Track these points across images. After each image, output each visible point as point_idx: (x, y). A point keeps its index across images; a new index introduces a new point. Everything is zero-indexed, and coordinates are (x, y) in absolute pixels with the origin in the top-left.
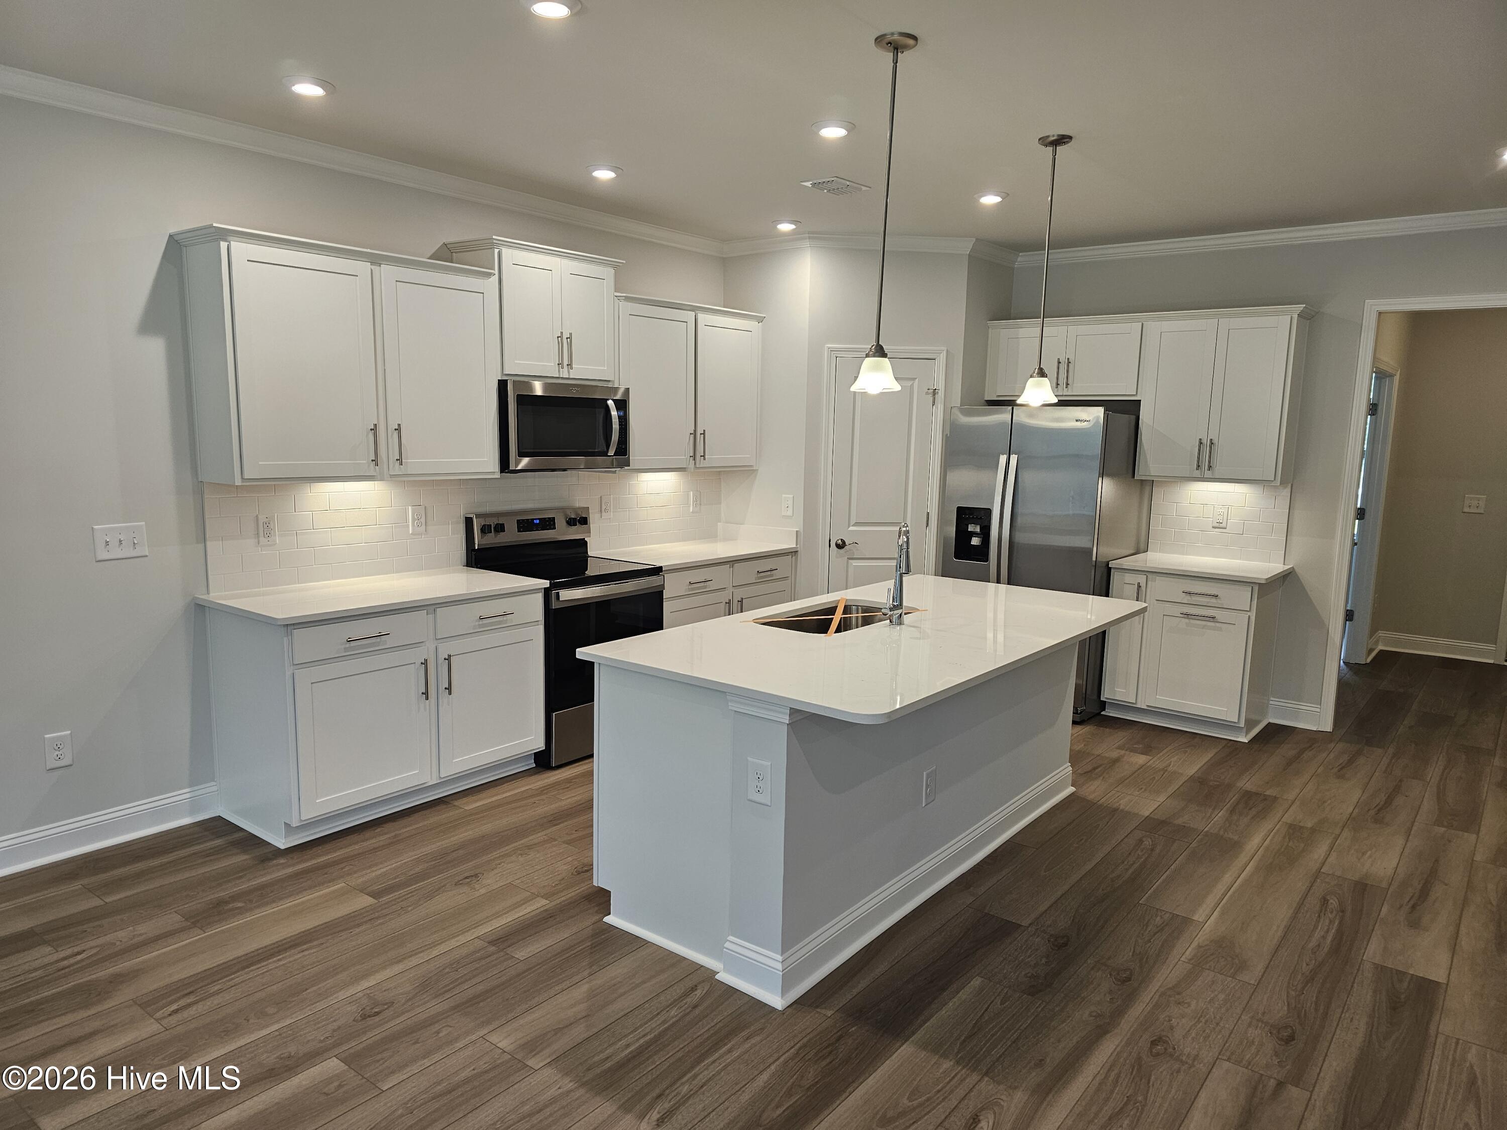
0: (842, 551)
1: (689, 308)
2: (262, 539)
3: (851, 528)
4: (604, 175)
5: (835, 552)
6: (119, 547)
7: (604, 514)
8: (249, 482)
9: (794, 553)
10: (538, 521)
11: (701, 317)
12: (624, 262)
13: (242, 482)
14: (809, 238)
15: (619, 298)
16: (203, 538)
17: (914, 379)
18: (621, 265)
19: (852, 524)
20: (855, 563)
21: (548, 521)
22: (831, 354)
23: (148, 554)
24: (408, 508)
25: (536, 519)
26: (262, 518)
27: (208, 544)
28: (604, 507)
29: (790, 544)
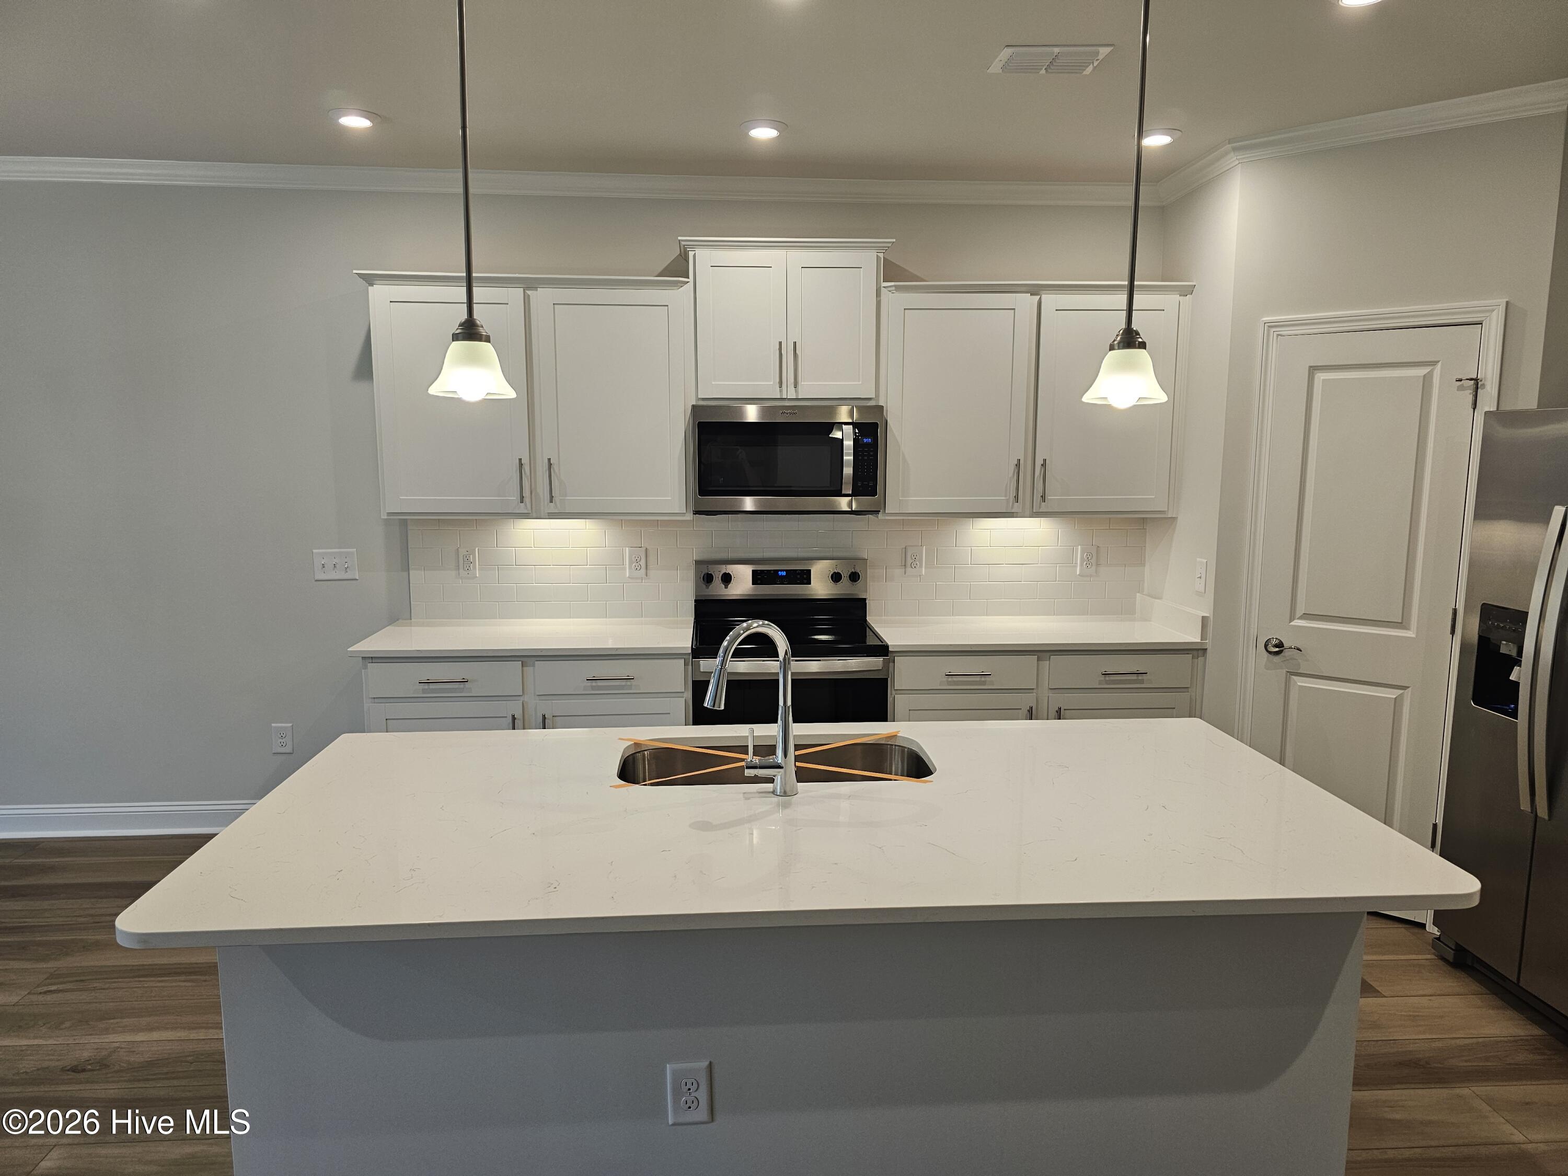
0: (1276, 659)
1: (1024, 289)
2: (461, 571)
3: (1297, 622)
4: (764, 134)
5: (1265, 659)
6: (334, 570)
7: (909, 569)
8: (393, 516)
9: (1196, 651)
10: (784, 573)
11: (1049, 300)
12: (894, 240)
13: (388, 516)
14: (1235, 149)
15: (890, 289)
16: (407, 568)
17: (1434, 363)
18: (890, 245)
19: (1298, 615)
20: (1301, 682)
21: (799, 574)
22: (1268, 331)
23: (358, 578)
24: (625, 550)
25: (781, 571)
26: (463, 552)
27: (411, 572)
28: (909, 561)
29: (1192, 636)
